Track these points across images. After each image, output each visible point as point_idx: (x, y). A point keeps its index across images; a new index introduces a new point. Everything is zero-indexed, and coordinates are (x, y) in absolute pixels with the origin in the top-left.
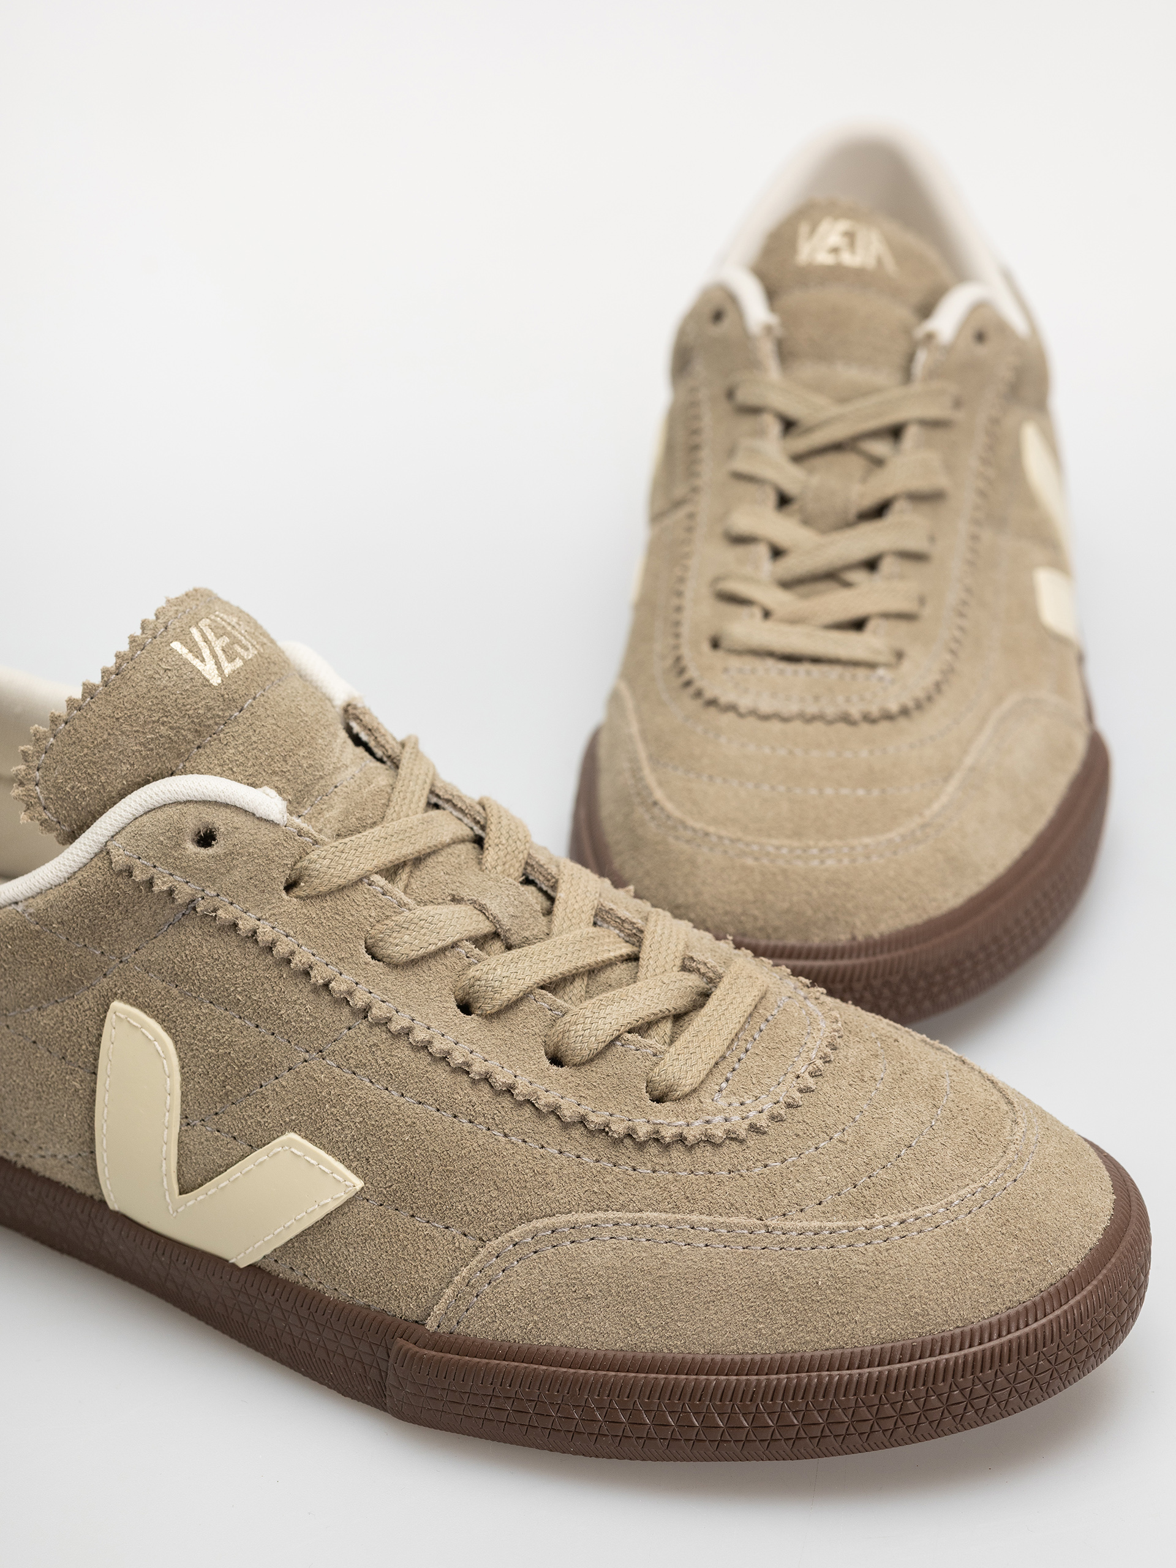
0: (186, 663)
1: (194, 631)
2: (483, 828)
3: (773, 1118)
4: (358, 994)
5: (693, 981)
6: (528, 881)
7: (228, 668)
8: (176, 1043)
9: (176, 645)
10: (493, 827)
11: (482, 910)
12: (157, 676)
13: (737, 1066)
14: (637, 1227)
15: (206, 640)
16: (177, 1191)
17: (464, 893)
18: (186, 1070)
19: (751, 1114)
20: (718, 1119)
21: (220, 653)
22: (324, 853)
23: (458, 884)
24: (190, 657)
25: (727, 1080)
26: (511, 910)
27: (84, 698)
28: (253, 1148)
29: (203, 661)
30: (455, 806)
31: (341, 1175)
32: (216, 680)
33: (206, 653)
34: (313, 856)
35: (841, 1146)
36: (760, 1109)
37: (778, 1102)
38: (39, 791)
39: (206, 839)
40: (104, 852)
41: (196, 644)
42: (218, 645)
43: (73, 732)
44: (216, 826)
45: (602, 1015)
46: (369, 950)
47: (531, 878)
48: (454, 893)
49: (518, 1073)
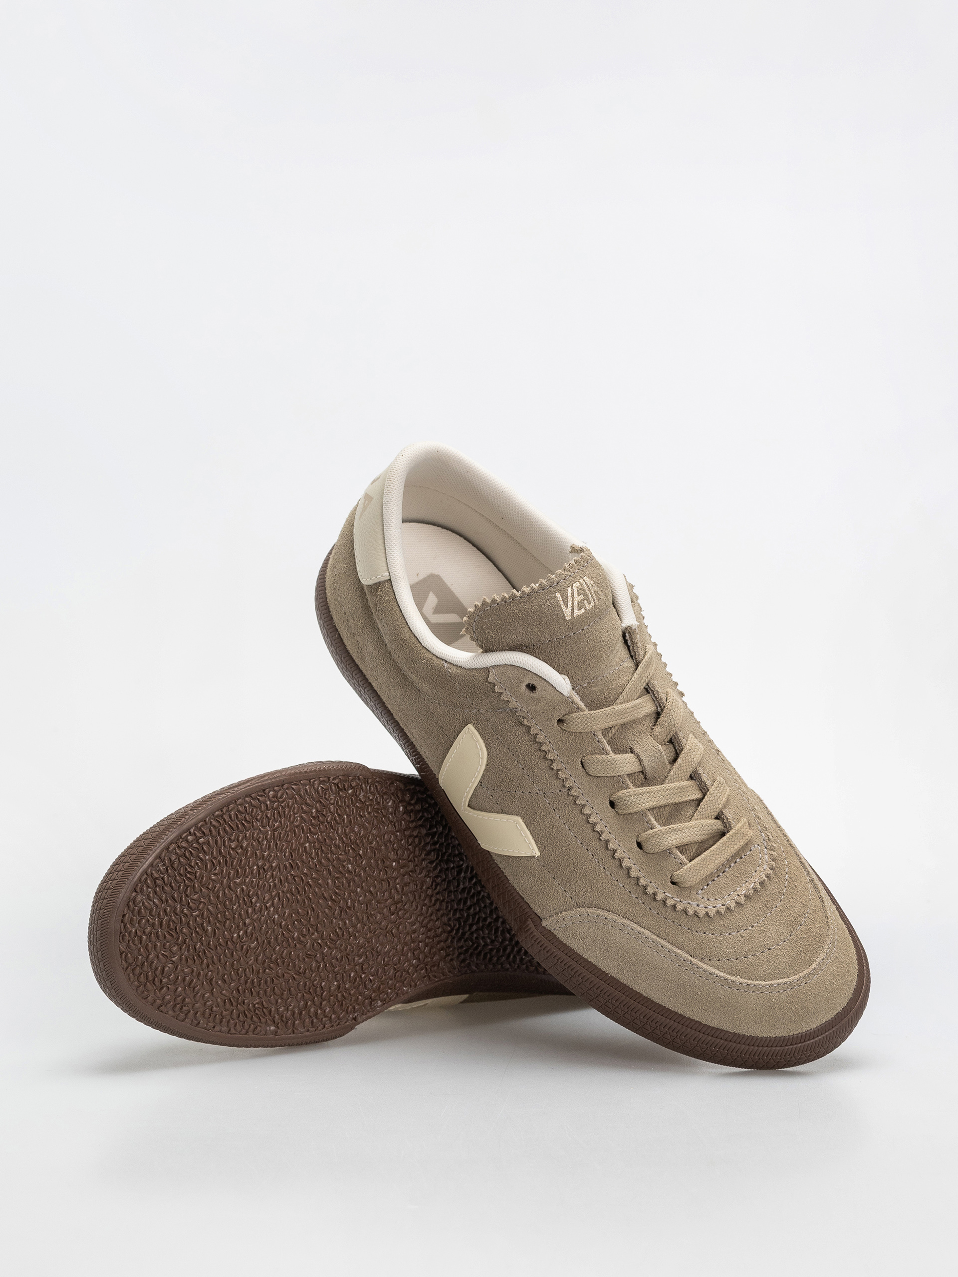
0: (559, 606)
1: (569, 589)
2: (662, 710)
3: (718, 912)
4: (569, 781)
5: (718, 825)
6: (671, 741)
7: (577, 613)
8: (488, 755)
9: (558, 594)
10: (666, 710)
11: (640, 761)
12: (543, 606)
13: (716, 879)
14: (640, 935)
15: (573, 597)
16: (467, 805)
17: (637, 749)
18: (488, 767)
19: (710, 907)
20: (694, 904)
21: (576, 603)
22: (579, 716)
23: (636, 742)
24: (562, 603)
25: (708, 885)
26: (653, 764)
27: (509, 598)
28: (503, 812)
29: (567, 607)
30: (654, 695)
31: (532, 846)
32: (568, 618)
33: (570, 604)
34: (574, 715)
35: (740, 938)
36: (715, 906)
37: (724, 905)
38: (474, 624)
39: (532, 688)
40: (487, 670)
41: (567, 597)
42: (577, 598)
43: (498, 610)
44: (538, 687)
45: (667, 837)
46: (582, 763)
47: (673, 741)
48: (632, 746)
49: (621, 845)
